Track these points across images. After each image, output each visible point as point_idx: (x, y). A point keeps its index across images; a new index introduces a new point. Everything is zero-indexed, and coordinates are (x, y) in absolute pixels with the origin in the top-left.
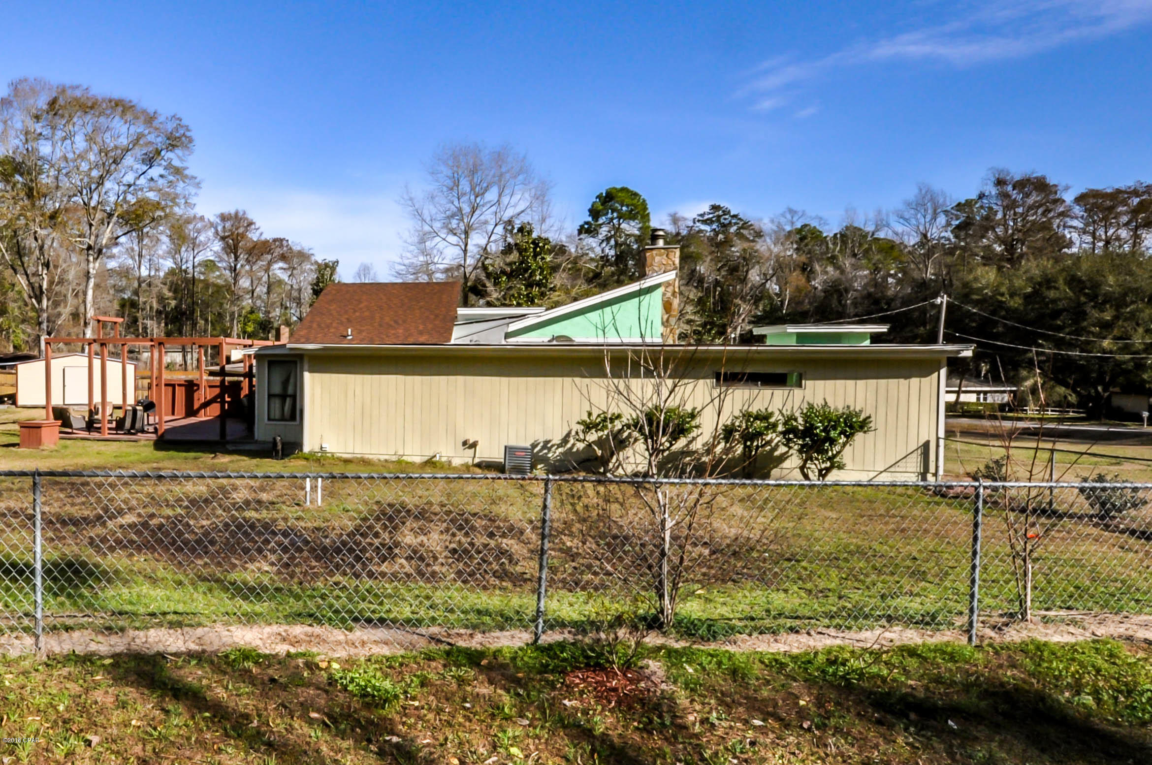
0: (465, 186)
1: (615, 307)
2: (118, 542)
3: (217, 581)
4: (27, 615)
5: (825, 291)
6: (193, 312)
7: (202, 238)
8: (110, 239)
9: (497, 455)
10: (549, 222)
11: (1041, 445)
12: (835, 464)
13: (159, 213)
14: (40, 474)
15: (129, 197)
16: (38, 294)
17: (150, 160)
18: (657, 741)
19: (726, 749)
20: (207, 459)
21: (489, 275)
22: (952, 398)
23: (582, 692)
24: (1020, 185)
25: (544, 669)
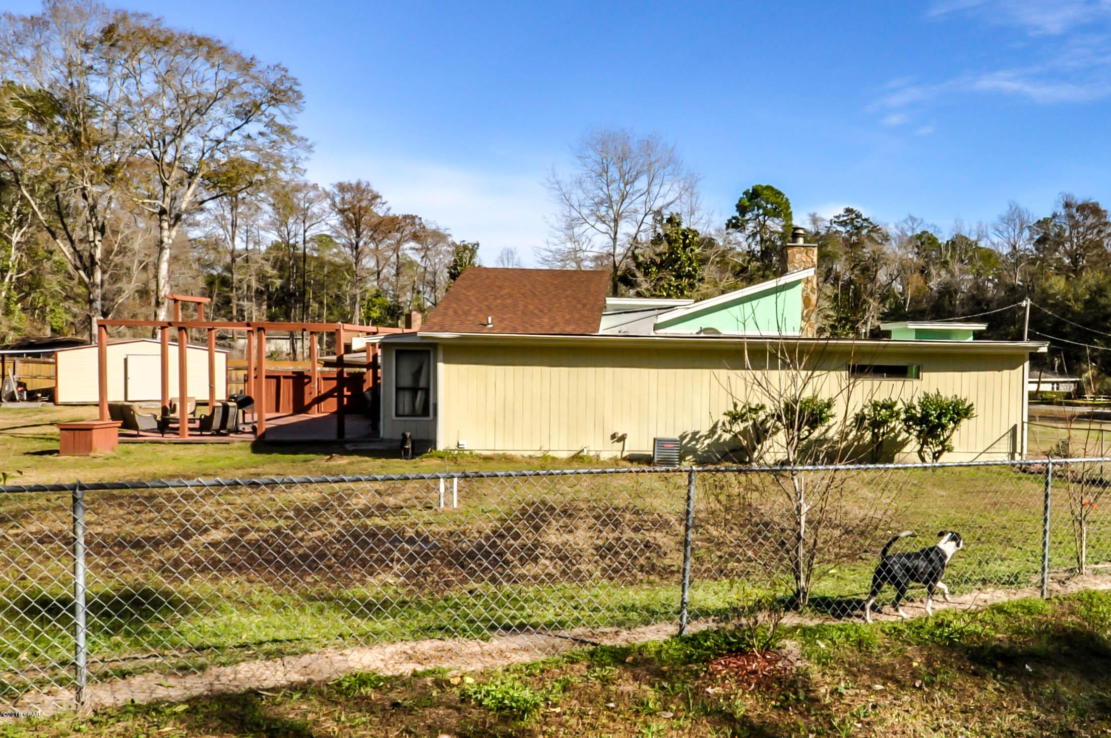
0: (614, 172)
1: (754, 303)
2: (197, 563)
3: (330, 599)
4: (63, 663)
5: (939, 292)
6: (303, 294)
7: (315, 209)
8: (192, 203)
9: (646, 447)
10: (697, 214)
12: (945, 448)
13: (259, 177)
14: (82, 488)
15: (218, 155)
16: (89, 265)
17: (247, 114)
18: (793, 716)
19: (852, 715)
20: (320, 462)
21: (639, 265)
22: (1034, 387)
23: (724, 678)
24: (1082, 208)
25: (689, 659)
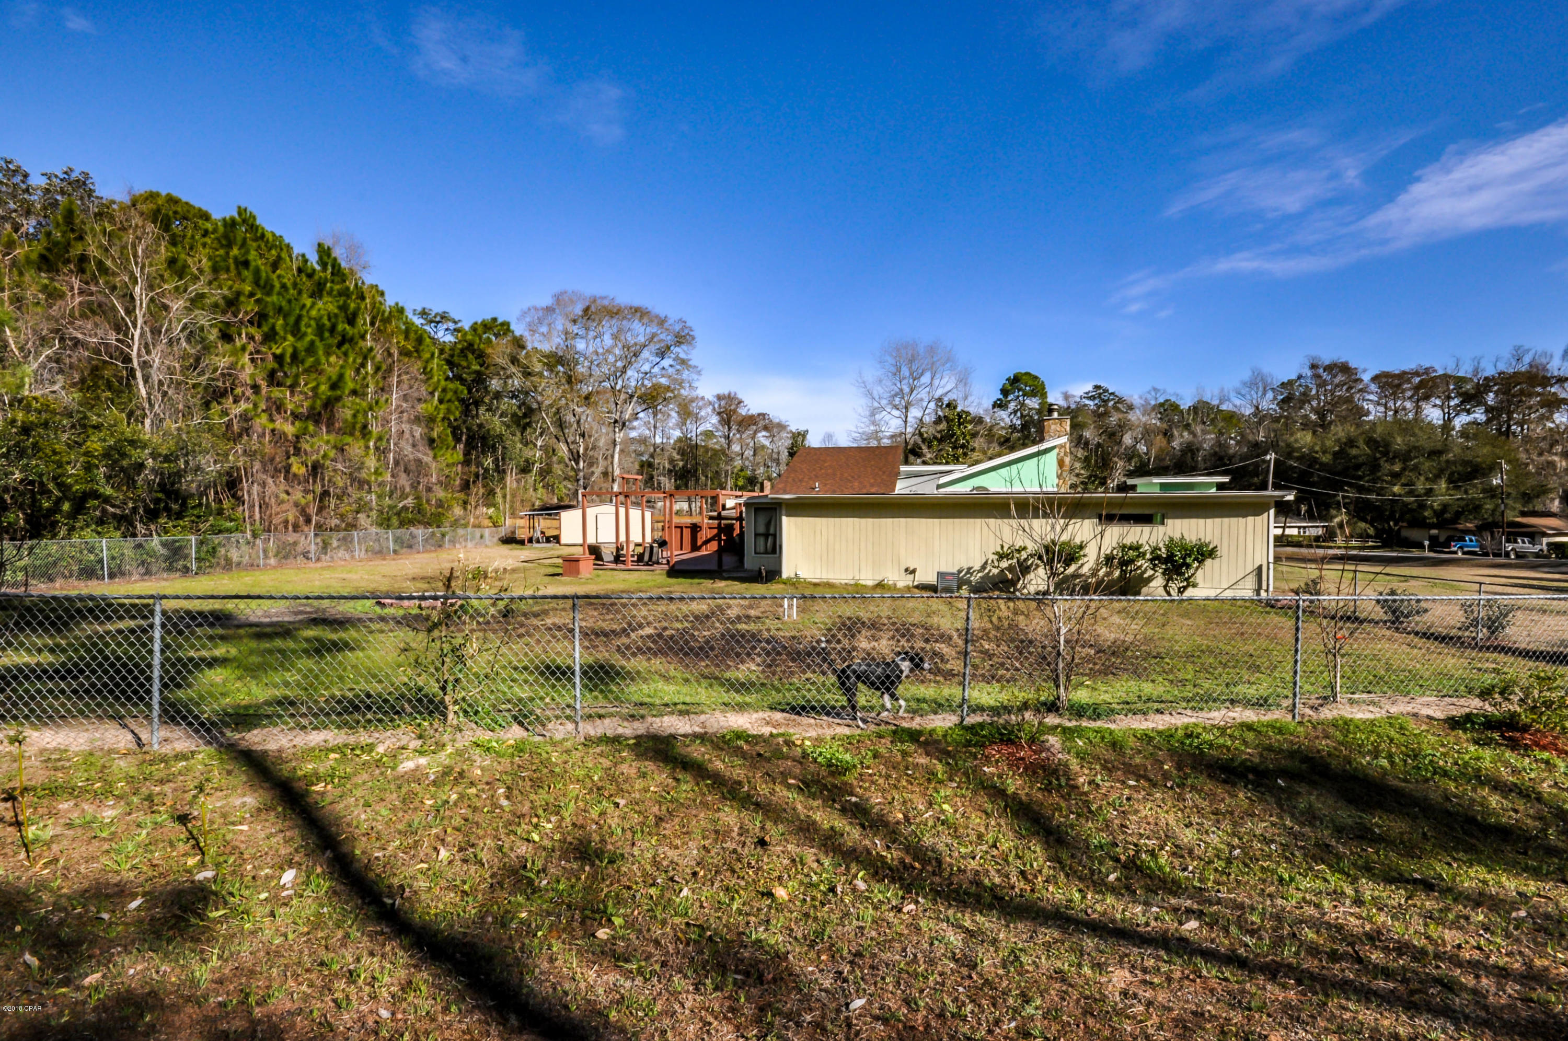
0: (905, 371)
1: (1020, 465)
2: (639, 649)
3: (716, 678)
4: (568, 706)
5: (1181, 451)
6: (696, 471)
7: (703, 413)
8: (632, 415)
9: (932, 579)
10: (970, 399)
11: (1347, 567)
12: (1190, 583)
13: (669, 394)
14: (578, 597)
15: (646, 382)
16: (576, 457)
17: (662, 354)
18: (1055, 798)
19: (1108, 803)
20: (707, 584)
21: (924, 440)
22: (1279, 532)
23: (997, 761)
24: (1329, 368)
25: (968, 743)
